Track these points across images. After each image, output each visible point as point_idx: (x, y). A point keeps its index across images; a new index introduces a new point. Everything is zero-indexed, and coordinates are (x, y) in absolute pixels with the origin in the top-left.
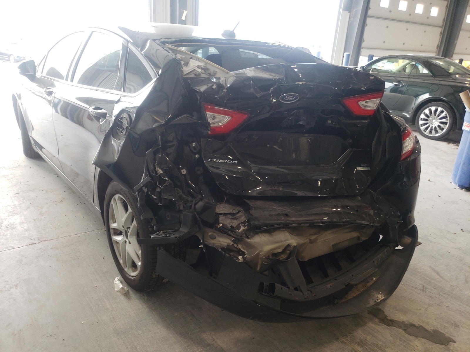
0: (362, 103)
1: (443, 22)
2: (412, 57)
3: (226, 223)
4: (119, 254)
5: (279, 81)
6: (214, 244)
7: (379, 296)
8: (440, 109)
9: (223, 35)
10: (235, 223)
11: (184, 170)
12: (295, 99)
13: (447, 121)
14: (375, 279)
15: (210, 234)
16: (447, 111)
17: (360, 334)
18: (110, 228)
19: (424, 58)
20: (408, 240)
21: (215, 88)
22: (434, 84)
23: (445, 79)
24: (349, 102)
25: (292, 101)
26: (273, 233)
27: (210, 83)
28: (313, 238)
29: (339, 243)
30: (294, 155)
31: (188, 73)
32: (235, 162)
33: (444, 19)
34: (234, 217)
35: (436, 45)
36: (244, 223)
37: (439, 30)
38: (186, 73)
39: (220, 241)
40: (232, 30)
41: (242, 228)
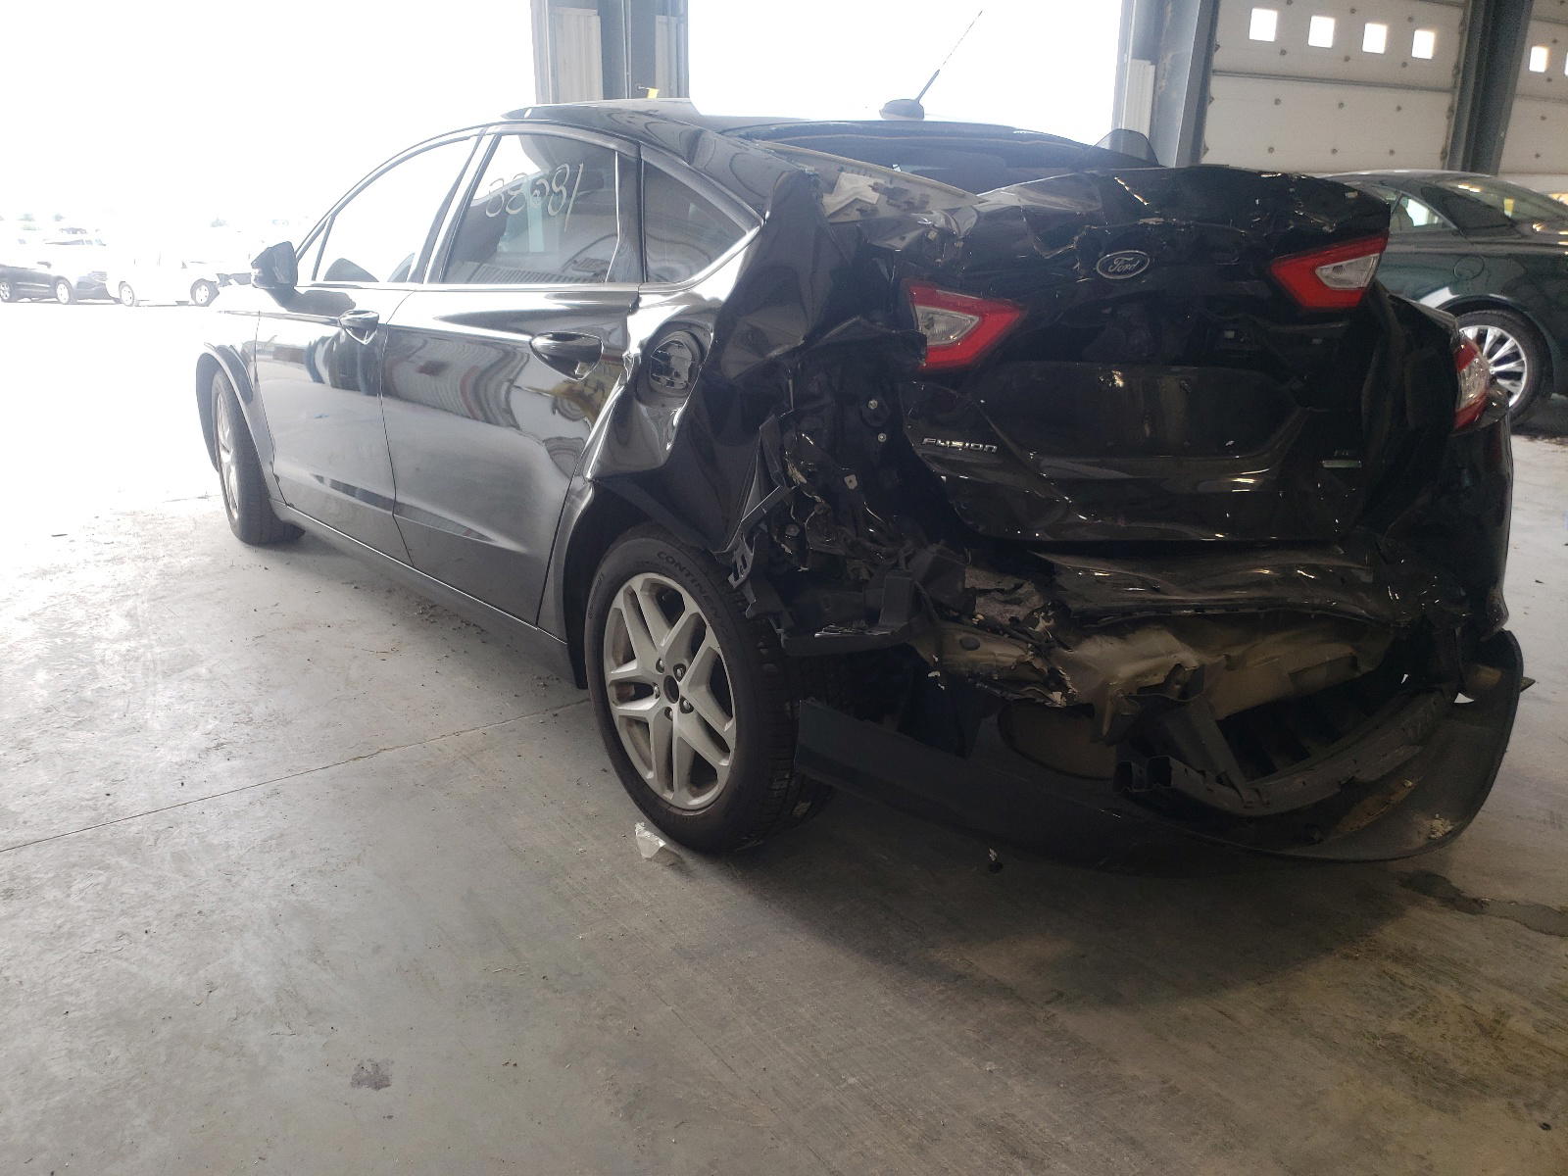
0: (1325, 272)
1: (1455, 76)
2: (1381, 179)
3: (992, 614)
4: (638, 757)
5: (1091, 218)
6: (974, 662)
7: (1437, 823)
8: (1493, 333)
9: (882, 112)
10: (1020, 612)
11: (853, 477)
12: (1139, 267)
13: (1519, 370)
14: (1410, 784)
15: (959, 637)
16: (1517, 338)
17: (1390, 934)
18: (608, 682)
19: (1424, 178)
20: (1489, 675)
21: (935, 239)
22: (1466, 255)
23: (1499, 239)
24: (1287, 270)
25: (1131, 272)
26: (1129, 636)
27: (916, 229)
28: (1236, 652)
29: (1305, 670)
30: (1147, 430)
31: (840, 210)
32: (991, 449)
33: (1457, 67)
34: (1008, 599)
35: (1439, 150)
36: (1044, 609)
37: (1445, 101)
38: (831, 212)
39: (993, 654)
40: (914, 97)
41: (1042, 625)
